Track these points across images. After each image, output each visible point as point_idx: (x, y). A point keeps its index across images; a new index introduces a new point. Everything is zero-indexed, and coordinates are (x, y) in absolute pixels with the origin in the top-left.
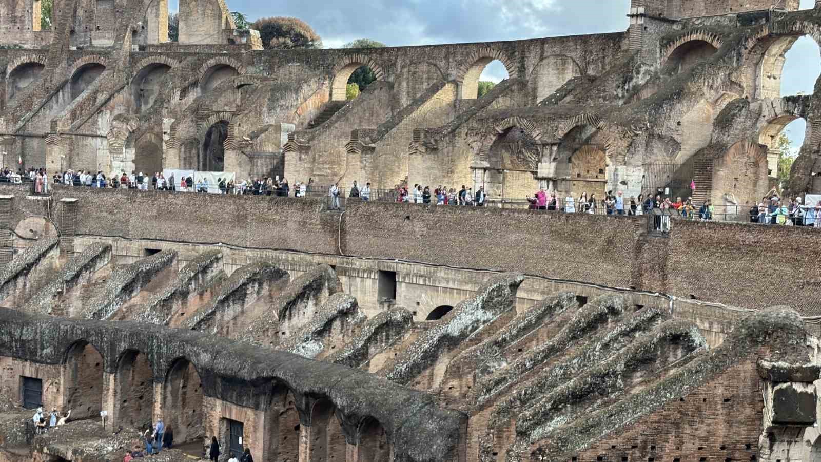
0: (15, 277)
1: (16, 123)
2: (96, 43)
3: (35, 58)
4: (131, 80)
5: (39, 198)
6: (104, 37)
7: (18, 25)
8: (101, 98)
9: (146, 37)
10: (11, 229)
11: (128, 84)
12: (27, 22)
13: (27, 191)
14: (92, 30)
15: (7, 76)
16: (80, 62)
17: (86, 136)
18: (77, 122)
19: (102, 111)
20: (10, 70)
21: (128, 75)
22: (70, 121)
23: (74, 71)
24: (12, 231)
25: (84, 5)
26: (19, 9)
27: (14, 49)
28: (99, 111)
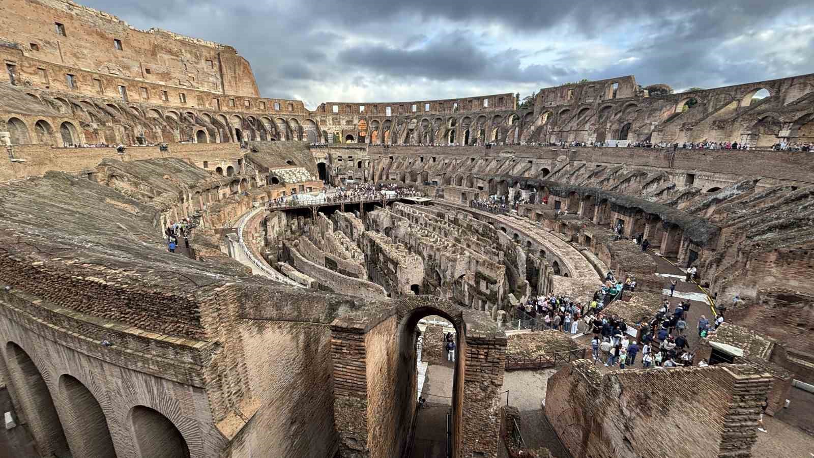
0: (556, 173)
1: (560, 128)
2: (587, 101)
3: (567, 108)
4: (598, 112)
5: (565, 150)
6: (590, 99)
7: (563, 98)
8: (587, 119)
9: (605, 98)
11: (596, 113)
13: (561, 148)
14: (587, 97)
15: (558, 115)
16: (582, 108)
17: (581, 131)
18: (579, 126)
20: (560, 112)
22: (576, 126)
23: (579, 111)
24: (556, 159)
27: (561, 106)
28: (586, 122)
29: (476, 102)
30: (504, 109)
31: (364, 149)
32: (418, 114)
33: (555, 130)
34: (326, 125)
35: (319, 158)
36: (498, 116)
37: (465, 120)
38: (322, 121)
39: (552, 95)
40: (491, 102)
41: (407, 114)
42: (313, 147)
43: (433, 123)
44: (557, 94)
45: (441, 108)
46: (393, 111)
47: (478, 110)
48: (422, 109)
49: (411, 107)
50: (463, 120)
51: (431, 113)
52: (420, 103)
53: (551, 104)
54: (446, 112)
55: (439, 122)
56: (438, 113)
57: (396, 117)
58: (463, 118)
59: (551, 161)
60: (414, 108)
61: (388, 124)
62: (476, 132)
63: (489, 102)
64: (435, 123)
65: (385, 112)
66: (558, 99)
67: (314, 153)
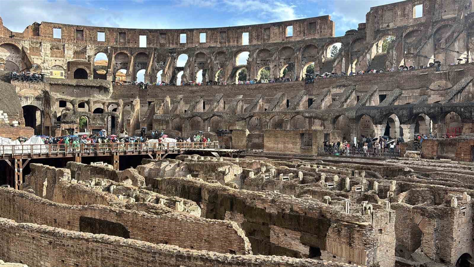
1: (416, 50)
2: (444, 17)
3: (415, 28)
4: (465, 28)
5: (442, 72)
6: (449, 14)
7: (406, 17)
8: (455, 35)
9: (471, 10)
10: (427, 87)
11: (464, 30)
12: (410, 15)
13: (435, 70)
14: (442, 12)
15: (403, 38)
16: (438, 26)
17: (451, 51)
18: (448, 45)
19: (456, 41)
20: (404, 35)
21: (464, 26)
22: (445, 44)
23: (435, 30)
24: (428, 88)
25: (438, 3)
26: (407, 11)
27: (406, 27)
28: (455, 40)
29: (276, 30)
30: (317, 37)
31: (106, 90)
32: (190, 46)
33: (412, 52)
34: (40, 55)
35: (26, 98)
36: (310, 45)
37: (261, 55)
38: (32, 49)
39: (388, 15)
40: (298, 29)
41: (171, 46)
42: (16, 78)
43: (213, 58)
44: (396, 13)
45: (223, 38)
46: (149, 41)
47: (279, 41)
48: (195, 40)
49: (178, 36)
50: (258, 54)
51: (208, 45)
52: (191, 30)
53: (388, 26)
54: (231, 44)
55: (221, 58)
56: (219, 45)
57: (155, 49)
58: (257, 51)
59: (419, 90)
60: (183, 38)
61: (142, 59)
62: (278, 70)
63: (294, 29)
64: (216, 59)
65: (137, 42)
66: (399, 19)
67: (17, 90)
